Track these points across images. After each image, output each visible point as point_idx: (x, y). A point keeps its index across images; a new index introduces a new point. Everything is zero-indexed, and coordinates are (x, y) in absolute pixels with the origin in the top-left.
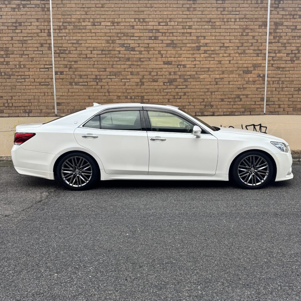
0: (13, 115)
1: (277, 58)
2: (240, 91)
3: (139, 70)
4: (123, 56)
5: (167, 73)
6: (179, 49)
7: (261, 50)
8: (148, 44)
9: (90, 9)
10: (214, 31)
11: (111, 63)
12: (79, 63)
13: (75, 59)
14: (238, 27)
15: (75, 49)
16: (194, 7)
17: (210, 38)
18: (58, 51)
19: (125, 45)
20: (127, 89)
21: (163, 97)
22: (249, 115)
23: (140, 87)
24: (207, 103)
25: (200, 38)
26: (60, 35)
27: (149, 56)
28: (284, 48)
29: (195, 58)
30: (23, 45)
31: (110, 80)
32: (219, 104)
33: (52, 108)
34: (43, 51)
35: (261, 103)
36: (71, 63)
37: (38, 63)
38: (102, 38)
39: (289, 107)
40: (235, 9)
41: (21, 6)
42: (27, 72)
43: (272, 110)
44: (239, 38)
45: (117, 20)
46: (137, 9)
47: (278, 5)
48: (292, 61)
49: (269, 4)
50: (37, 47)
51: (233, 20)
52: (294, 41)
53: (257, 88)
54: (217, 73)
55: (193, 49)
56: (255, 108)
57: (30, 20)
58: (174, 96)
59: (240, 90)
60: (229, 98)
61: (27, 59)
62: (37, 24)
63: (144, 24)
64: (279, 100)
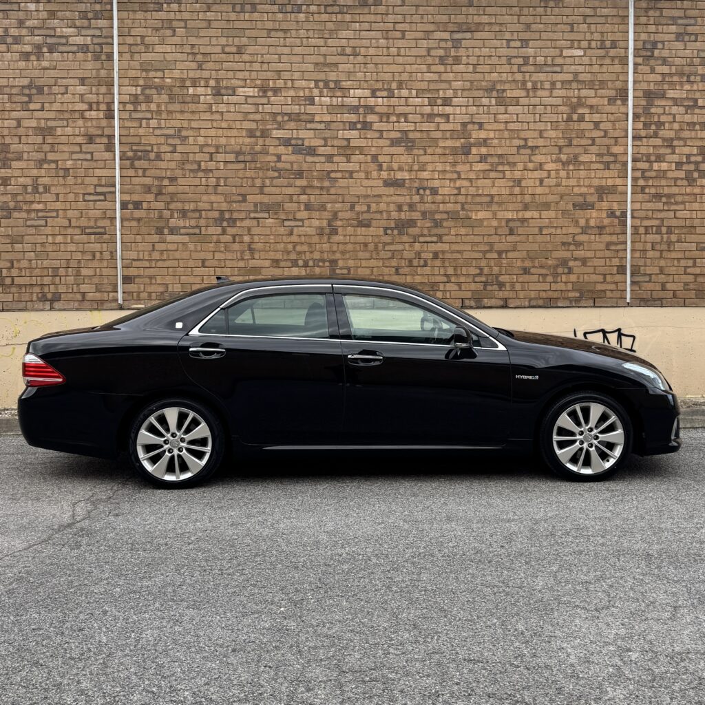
0: (14, 306)
1: (653, 174)
2: (568, 250)
3: (325, 198)
4: (288, 166)
5: (392, 207)
6: (421, 152)
7: (615, 155)
8: (348, 140)
9: (209, 57)
10: (502, 109)
11: (258, 182)
12: (180, 181)
13: (169, 173)
14: (559, 101)
15: (170, 149)
16: (456, 54)
17: (496, 126)
18: (130, 154)
19: (293, 142)
20: (295, 244)
21: (384, 263)
22: (591, 307)
23: (329, 238)
24: (491, 277)
25: (470, 127)
26: (135, 115)
27: (350, 167)
28: (669, 151)
29: (458, 173)
30: (44, 138)
31: (255, 223)
32: (520, 280)
33: (110, 290)
34: (94, 154)
35: (618, 278)
36: (162, 181)
37: (79, 181)
38: (238, 125)
39: (687, 287)
40: (552, 61)
41: (45, 50)
42: (52, 203)
43: (646, 295)
44: (562, 126)
45: (275, 83)
46: (321, 59)
47: (653, 53)
48: (690, 180)
49: (631, 50)
50: (80, 145)
51: (547, 85)
52: (693, 134)
53: (609, 244)
54: (511, 207)
55: (454, 151)
56: (604, 291)
57: (64, 80)
58: (410, 261)
59: (567, 248)
60: (542, 267)
61: (54, 171)
62: (80, 91)
63: (339, 94)
64: (662, 272)
